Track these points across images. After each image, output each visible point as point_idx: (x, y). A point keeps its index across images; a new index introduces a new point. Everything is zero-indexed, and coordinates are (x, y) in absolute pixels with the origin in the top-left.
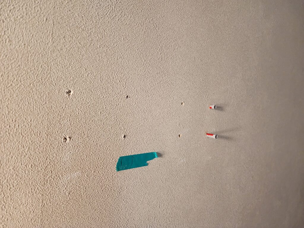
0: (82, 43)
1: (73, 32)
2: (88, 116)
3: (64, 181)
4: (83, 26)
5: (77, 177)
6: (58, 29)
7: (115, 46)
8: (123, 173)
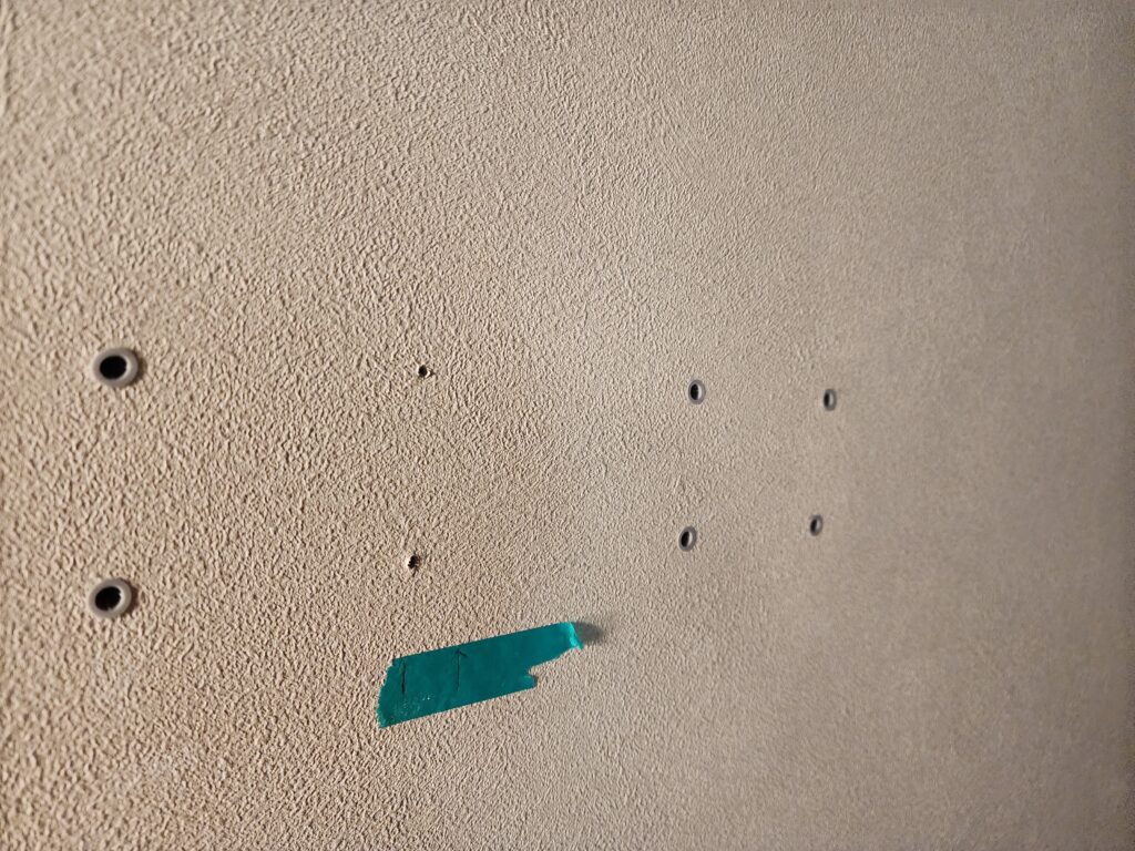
0: (174, 117)
1: (125, 62)
2: (220, 476)
3: (110, 797)
4: (178, 33)
5: (175, 773)
6: (40, 49)
7: (353, 126)
8: (412, 733)
